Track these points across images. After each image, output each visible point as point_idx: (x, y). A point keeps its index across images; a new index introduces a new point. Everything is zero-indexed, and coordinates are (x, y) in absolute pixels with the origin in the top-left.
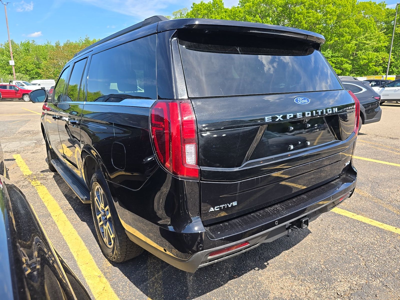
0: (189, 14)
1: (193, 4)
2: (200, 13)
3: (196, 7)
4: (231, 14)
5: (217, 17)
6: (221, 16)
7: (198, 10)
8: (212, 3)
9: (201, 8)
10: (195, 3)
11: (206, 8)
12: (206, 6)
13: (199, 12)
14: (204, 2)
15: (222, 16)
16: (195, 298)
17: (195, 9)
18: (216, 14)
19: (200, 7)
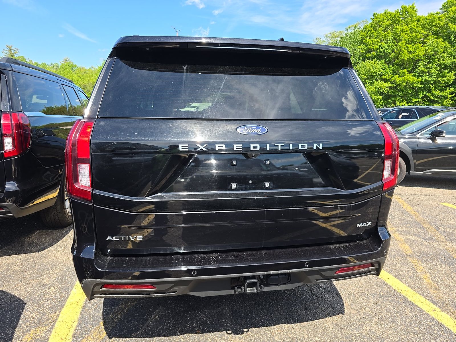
0: (368, 27)
1: (374, 15)
2: (382, 24)
3: (377, 18)
4: (426, 23)
5: (404, 28)
6: (411, 26)
7: (379, 21)
8: (400, 11)
9: (383, 19)
10: (376, 14)
11: (391, 18)
12: (392, 15)
13: (380, 24)
14: (389, 11)
15: (413, 27)
16: (140, 338)
17: (376, 20)
18: (404, 24)
19: (382, 17)
